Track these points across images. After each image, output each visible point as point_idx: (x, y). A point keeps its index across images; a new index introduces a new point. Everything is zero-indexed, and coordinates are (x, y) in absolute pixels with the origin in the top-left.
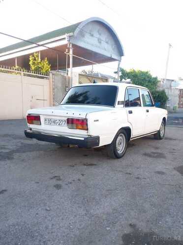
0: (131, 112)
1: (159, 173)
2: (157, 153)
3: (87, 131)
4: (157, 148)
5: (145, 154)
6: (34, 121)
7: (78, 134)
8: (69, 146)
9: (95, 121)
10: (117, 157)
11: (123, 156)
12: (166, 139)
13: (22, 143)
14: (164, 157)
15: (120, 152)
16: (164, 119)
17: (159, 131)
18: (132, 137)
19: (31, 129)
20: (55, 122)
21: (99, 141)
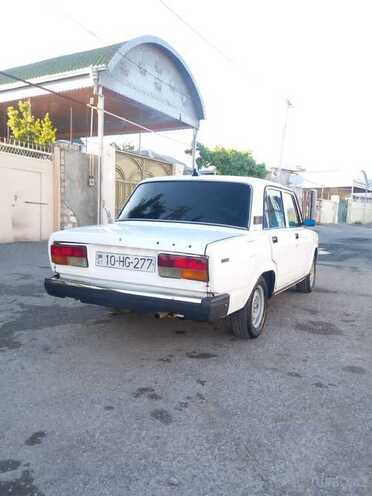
0: (275, 240)
1: (352, 369)
2: (321, 324)
3: (205, 284)
4: (314, 312)
5: (300, 327)
6: (72, 259)
7: (186, 290)
8: (157, 316)
9: (223, 261)
10: (251, 334)
12: (319, 290)
13: (22, 305)
14: (340, 333)
15: (256, 324)
16: (316, 252)
17: (308, 276)
18: (275, 290)
19: (58, 276)
20: (124, 261)
21: (228, 304)
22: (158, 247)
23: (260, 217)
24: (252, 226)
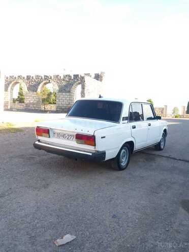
0: (134, 127)
3: (94, 147)
6: (44, 134)
7: (86, 149)
9: (102, 138)
11: (125, 168)
15: (123, 164)
16: (165, 130)
17: (159, 144)
18: (134, 150)
19: (39, 141)
20: (64, 136)
21: (105, 156)
22: (76, 131)
23: (126, 117)
24: (121, 121)
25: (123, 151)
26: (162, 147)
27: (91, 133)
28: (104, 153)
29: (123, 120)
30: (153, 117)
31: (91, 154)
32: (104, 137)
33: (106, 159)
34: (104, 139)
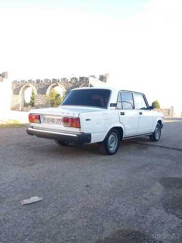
0: (123, 114)
3: (79, 129)
9: (87, 120)
10: (109, 154)
11: (115, 153)
15: (112, 149)
16: (160, 122)
17: (154, 133)
18: (124, 136)
19: (32, 127)
20: (53, 121)
21: (91, 138)
22: (63, 115)
23: (115, 104)
24: (109, 107)
25: (111, 136)
26: (157, 138)
27: (76, 116)
28: (89, 136)
29: (111, 106)
30: (146, 107)
31: (75, 136)
32: (89, 120)
33: (92, 142)
34: (89, 121)
